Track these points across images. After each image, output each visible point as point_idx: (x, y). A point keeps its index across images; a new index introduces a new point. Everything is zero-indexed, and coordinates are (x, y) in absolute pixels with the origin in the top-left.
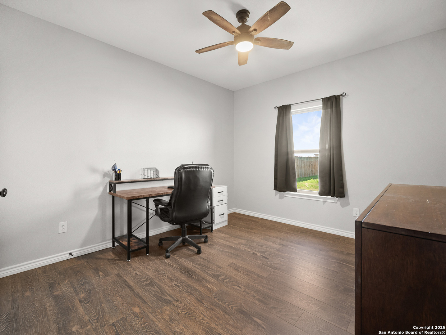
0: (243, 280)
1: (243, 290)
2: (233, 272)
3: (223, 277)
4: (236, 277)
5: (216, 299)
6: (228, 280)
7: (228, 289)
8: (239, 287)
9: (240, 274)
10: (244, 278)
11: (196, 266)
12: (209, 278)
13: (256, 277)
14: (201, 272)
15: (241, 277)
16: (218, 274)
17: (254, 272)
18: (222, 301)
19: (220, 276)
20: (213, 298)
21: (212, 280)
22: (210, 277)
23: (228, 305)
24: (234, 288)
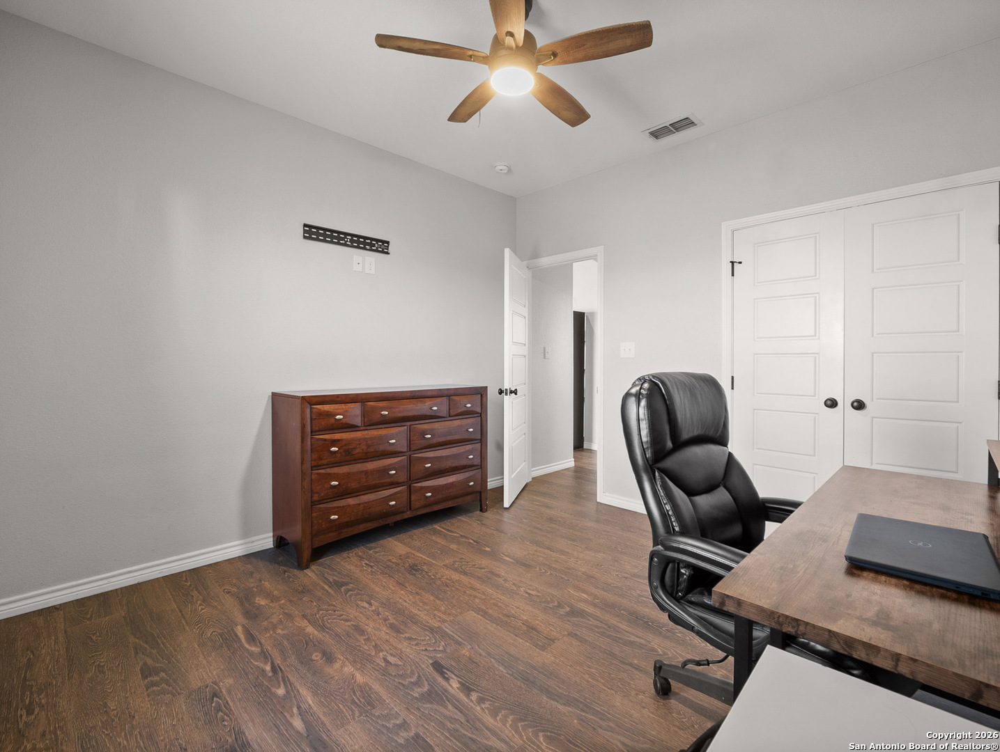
0: (520, 604)
1: (521, 589)
2: (541, 622)
3: (562, 612)
4: (534, 610)
5: (566, 578)
6: (551, 605)
7: (549, 591)
8: (529, 594)
9: (525, 618)
10: (518, 608)
11: (637, 639)
12: (590, 609)
13: (490, 611)
14: (615, 623)
15: (523, 610)
16: (575, 619)
17: (491, 621)
18: (556, 575)
19: (567, 614)
20: (571, 580)
21: (582, 606)
22: (589, 611)
23: (546, 572)
24: (538, 592)
